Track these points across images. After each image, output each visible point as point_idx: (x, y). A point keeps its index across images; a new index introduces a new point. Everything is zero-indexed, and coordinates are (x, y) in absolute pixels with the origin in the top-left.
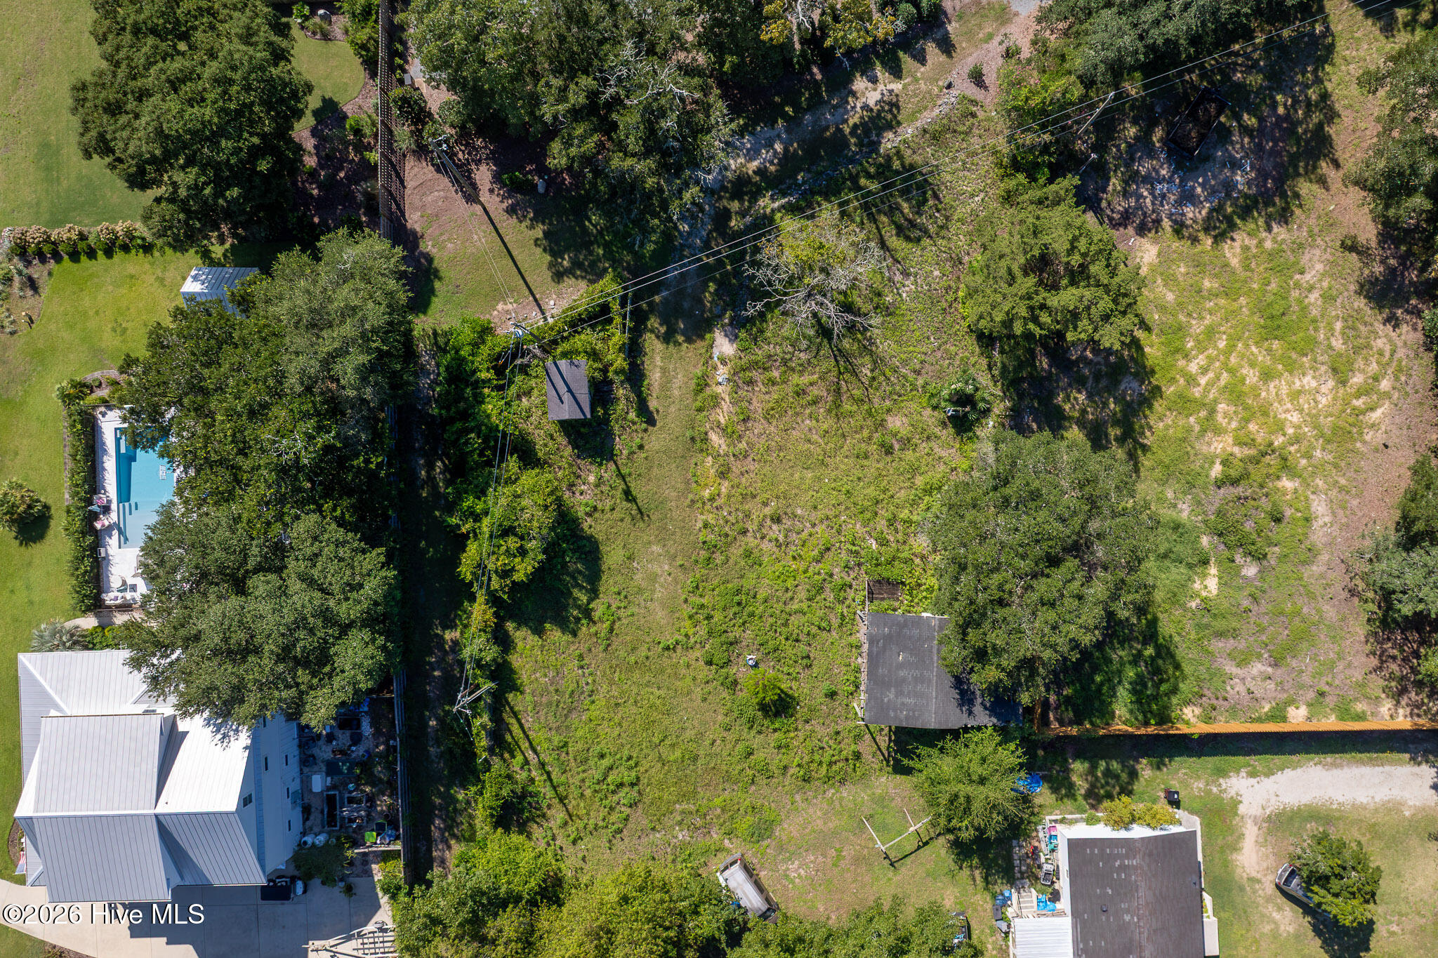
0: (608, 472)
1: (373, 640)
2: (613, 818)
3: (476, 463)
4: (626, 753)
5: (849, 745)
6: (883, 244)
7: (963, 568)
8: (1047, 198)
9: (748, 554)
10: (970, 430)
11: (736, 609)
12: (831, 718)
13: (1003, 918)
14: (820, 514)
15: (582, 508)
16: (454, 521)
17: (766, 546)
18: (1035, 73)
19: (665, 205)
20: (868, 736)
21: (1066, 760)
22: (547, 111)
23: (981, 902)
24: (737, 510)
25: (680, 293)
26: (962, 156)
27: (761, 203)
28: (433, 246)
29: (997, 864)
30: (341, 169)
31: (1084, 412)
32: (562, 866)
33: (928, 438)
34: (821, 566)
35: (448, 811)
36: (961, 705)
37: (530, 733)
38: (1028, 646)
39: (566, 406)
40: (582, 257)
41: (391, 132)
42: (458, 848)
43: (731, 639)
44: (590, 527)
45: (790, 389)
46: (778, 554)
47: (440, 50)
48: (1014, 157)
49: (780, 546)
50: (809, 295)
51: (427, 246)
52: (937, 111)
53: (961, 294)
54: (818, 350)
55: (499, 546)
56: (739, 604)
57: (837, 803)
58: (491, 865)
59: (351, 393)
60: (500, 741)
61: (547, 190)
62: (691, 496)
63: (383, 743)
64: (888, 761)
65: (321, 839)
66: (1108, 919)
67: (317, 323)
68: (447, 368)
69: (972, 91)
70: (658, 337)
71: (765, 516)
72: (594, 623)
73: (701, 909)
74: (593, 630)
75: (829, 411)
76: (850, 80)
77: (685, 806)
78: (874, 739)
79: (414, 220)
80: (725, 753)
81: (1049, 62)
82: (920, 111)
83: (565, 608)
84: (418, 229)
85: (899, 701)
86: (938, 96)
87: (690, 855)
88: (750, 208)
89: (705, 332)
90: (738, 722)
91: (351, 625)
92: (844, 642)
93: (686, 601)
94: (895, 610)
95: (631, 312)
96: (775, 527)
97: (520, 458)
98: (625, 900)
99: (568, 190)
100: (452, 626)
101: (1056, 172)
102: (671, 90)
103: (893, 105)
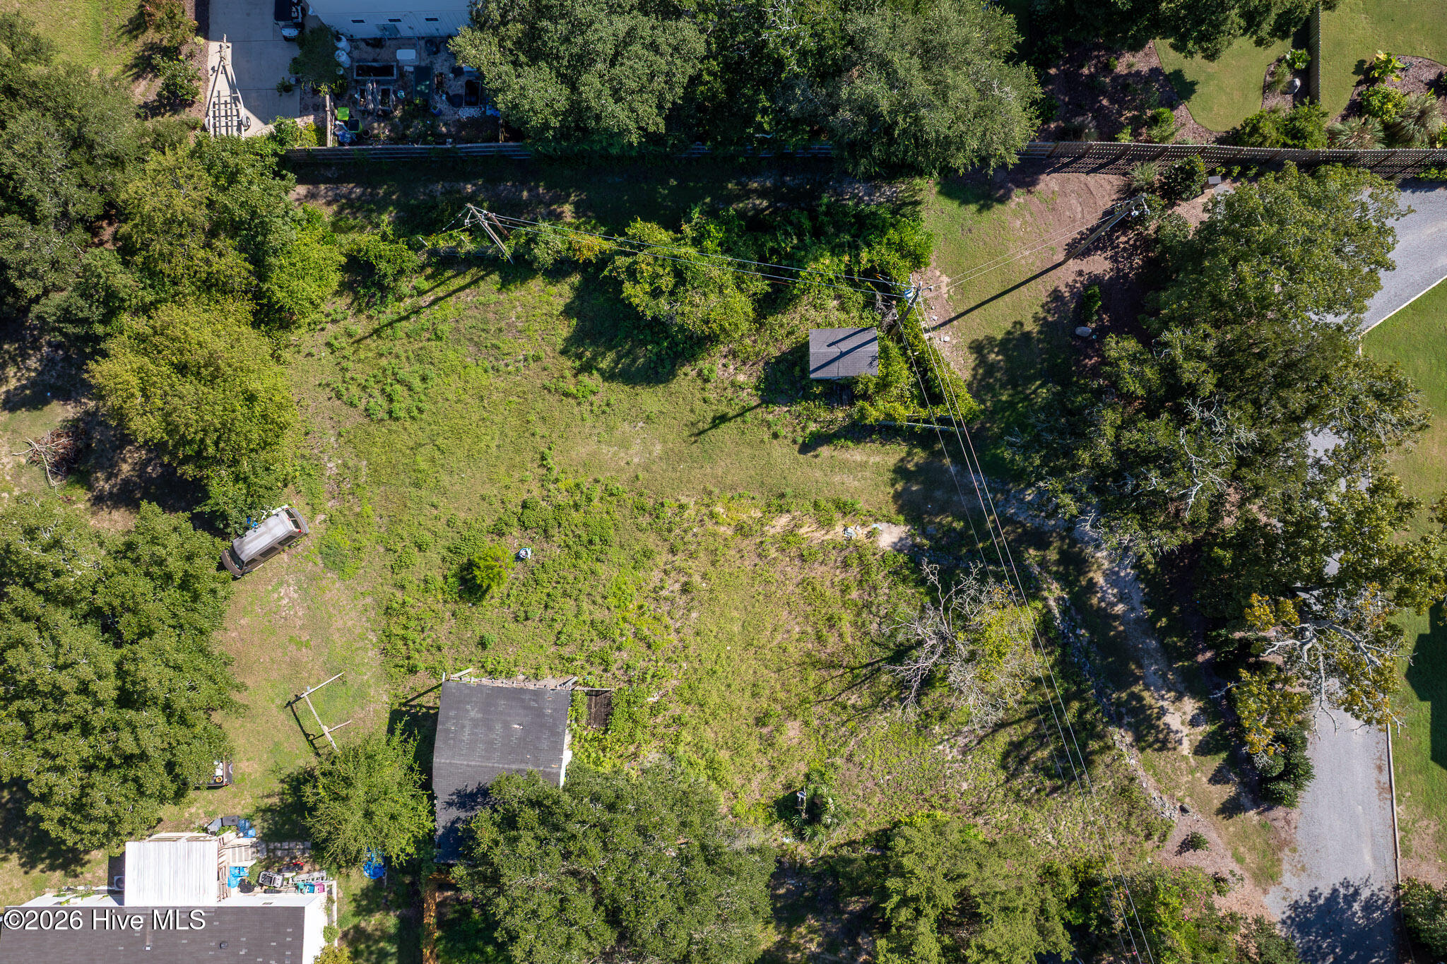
0: (749, 397)
1: (555, 114)
2: (354, 390)
3: (763, 245)
4: (425, 406)
5: (425, 661)
6: (1000, 726)
7: (611, 807)
8: (1047, 919)
9: (647, 554)
10: (780, 817)
11: (585, 538)
12: (457, 642)
13: (223, 827)
14: (690, 639)
15: (707, 366)
16: (696, 215)
17: (656, 576)
18: (1196, 915)
19: (1056, 472)
20: (434, 683)
21: (399, 907)
22: (1174, 335)
23: (244, 804)
24: (699, 544)
25: (953, 489)
26: (1101, 821)
27: (1055, 586)
28: (1018, 204)
29: (284, 824)
30: (1112, 101)
31: (796, 948)
32: (303, 330)
33: (773, 768)
34: (631, 637)
35: (369, 203)
36: (458, 793)
37: (453, 298)
38: (515, 880)
39: (825, 349)
40: (998, 375)
41: (1153, 159)
42: (327, 213)
43: (551, 532)
44: (686, 374)
45: (835, 610)
46: (646, 588)
47: (1254, 210)
48: (1097, 884)
49: (655, 591)
50: (943, 638)
51: (1018, 197)
52: (1155, 794)
53: (939, 813)
54: (879, 645)
55: (662, 266)
56: (591, 542)
57: (361, 644)
58: (302, 248)
59: (844, 93)
60: (446, 262)
61: (1079, 337)
62: (716, 491)
63: (449, 131)
64: (405, 705)
65: (343, 57)
66: (211, 949)
67: (930, 54)
68: (874, 214)
69: (1176, 837)
70: (902, 460)
71: (690, 576)
72: (575, 376)
73: (241, 485)
74: (568, 374)
75: (809, 655)
76: (1195, 695)
77: (364, 471)
78: (430, 690)
79: (1049, 183)
80: (421, 519)
81: (1210, 934)
82: (1155, 774)
83: (594, 343)
84: (1038, 187)
85: (467, 723)
86: (1172, 796)
87: (309, 475)
88: (1049, 572)
89: (906, 515)
90: (457, 536)
91: (574, 88)
92: (542, 660)
93: (597, 481)
94: (576, 720)
95: (932, 430)
96: (677, 587)
97: (767, 294)
98: (251, 398)
99: (1078, 363)
100: (577, 214)
101: (1077, 933)
102: (1195, 484)
103: (1164, 743)
